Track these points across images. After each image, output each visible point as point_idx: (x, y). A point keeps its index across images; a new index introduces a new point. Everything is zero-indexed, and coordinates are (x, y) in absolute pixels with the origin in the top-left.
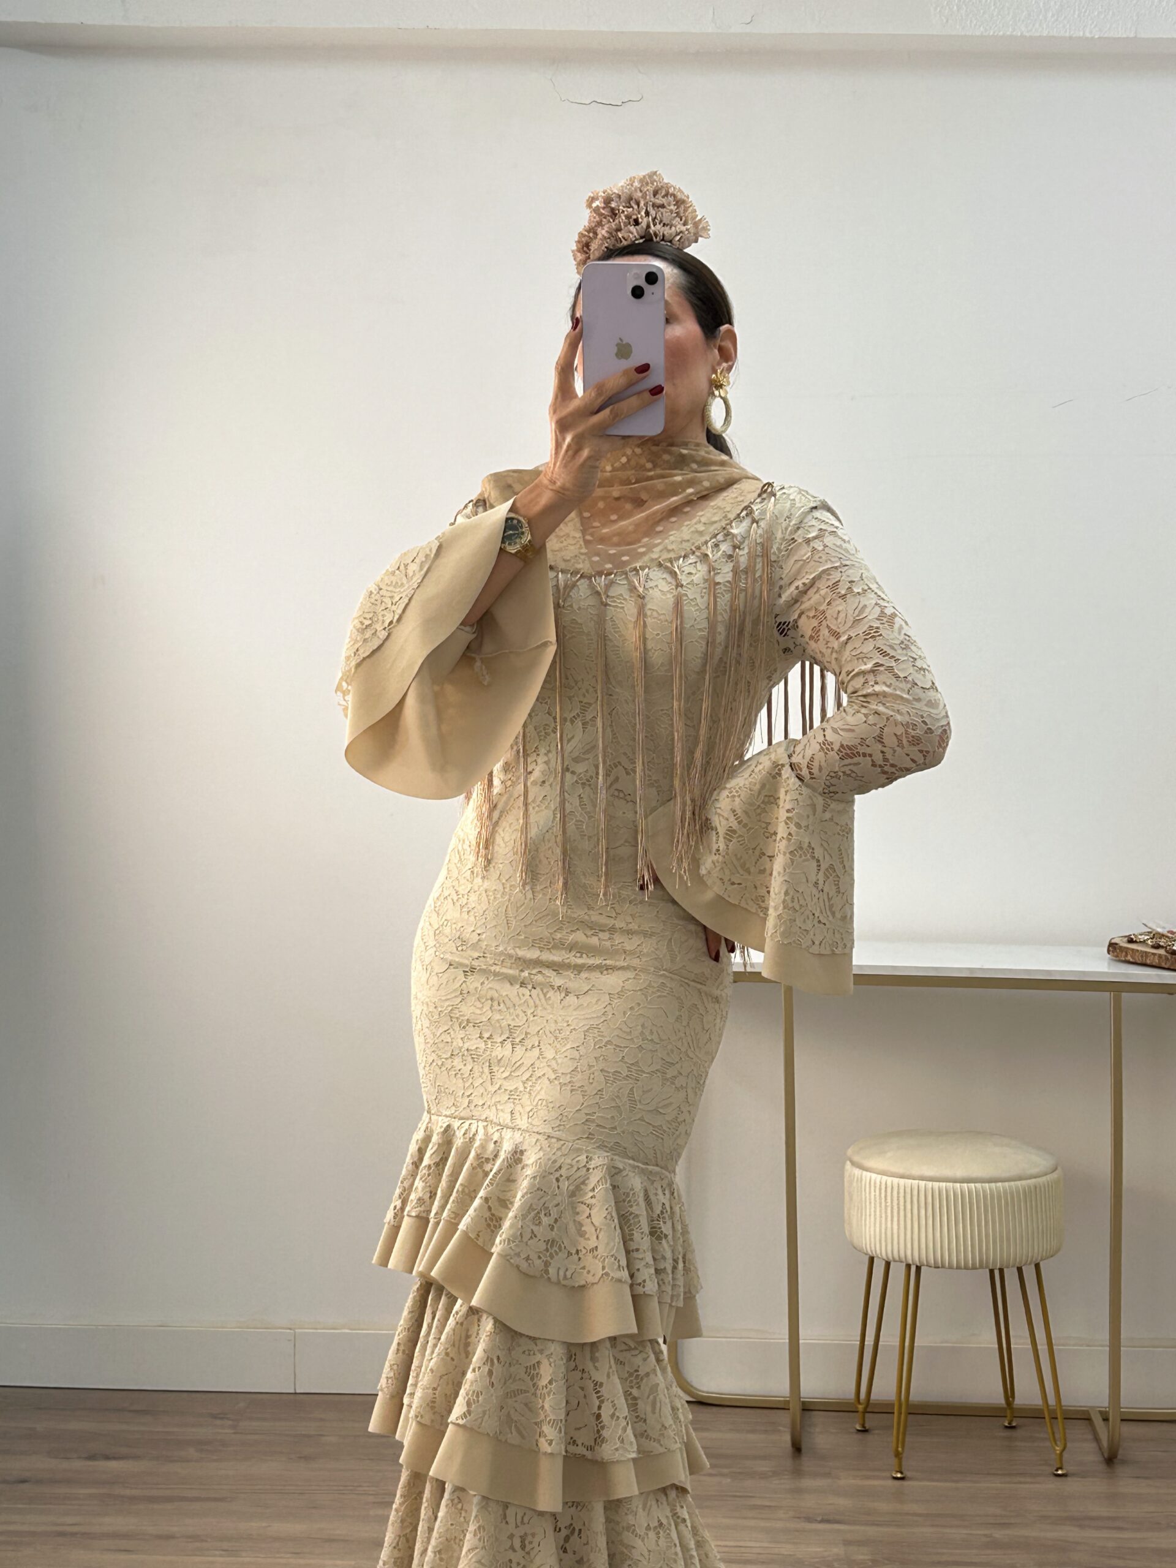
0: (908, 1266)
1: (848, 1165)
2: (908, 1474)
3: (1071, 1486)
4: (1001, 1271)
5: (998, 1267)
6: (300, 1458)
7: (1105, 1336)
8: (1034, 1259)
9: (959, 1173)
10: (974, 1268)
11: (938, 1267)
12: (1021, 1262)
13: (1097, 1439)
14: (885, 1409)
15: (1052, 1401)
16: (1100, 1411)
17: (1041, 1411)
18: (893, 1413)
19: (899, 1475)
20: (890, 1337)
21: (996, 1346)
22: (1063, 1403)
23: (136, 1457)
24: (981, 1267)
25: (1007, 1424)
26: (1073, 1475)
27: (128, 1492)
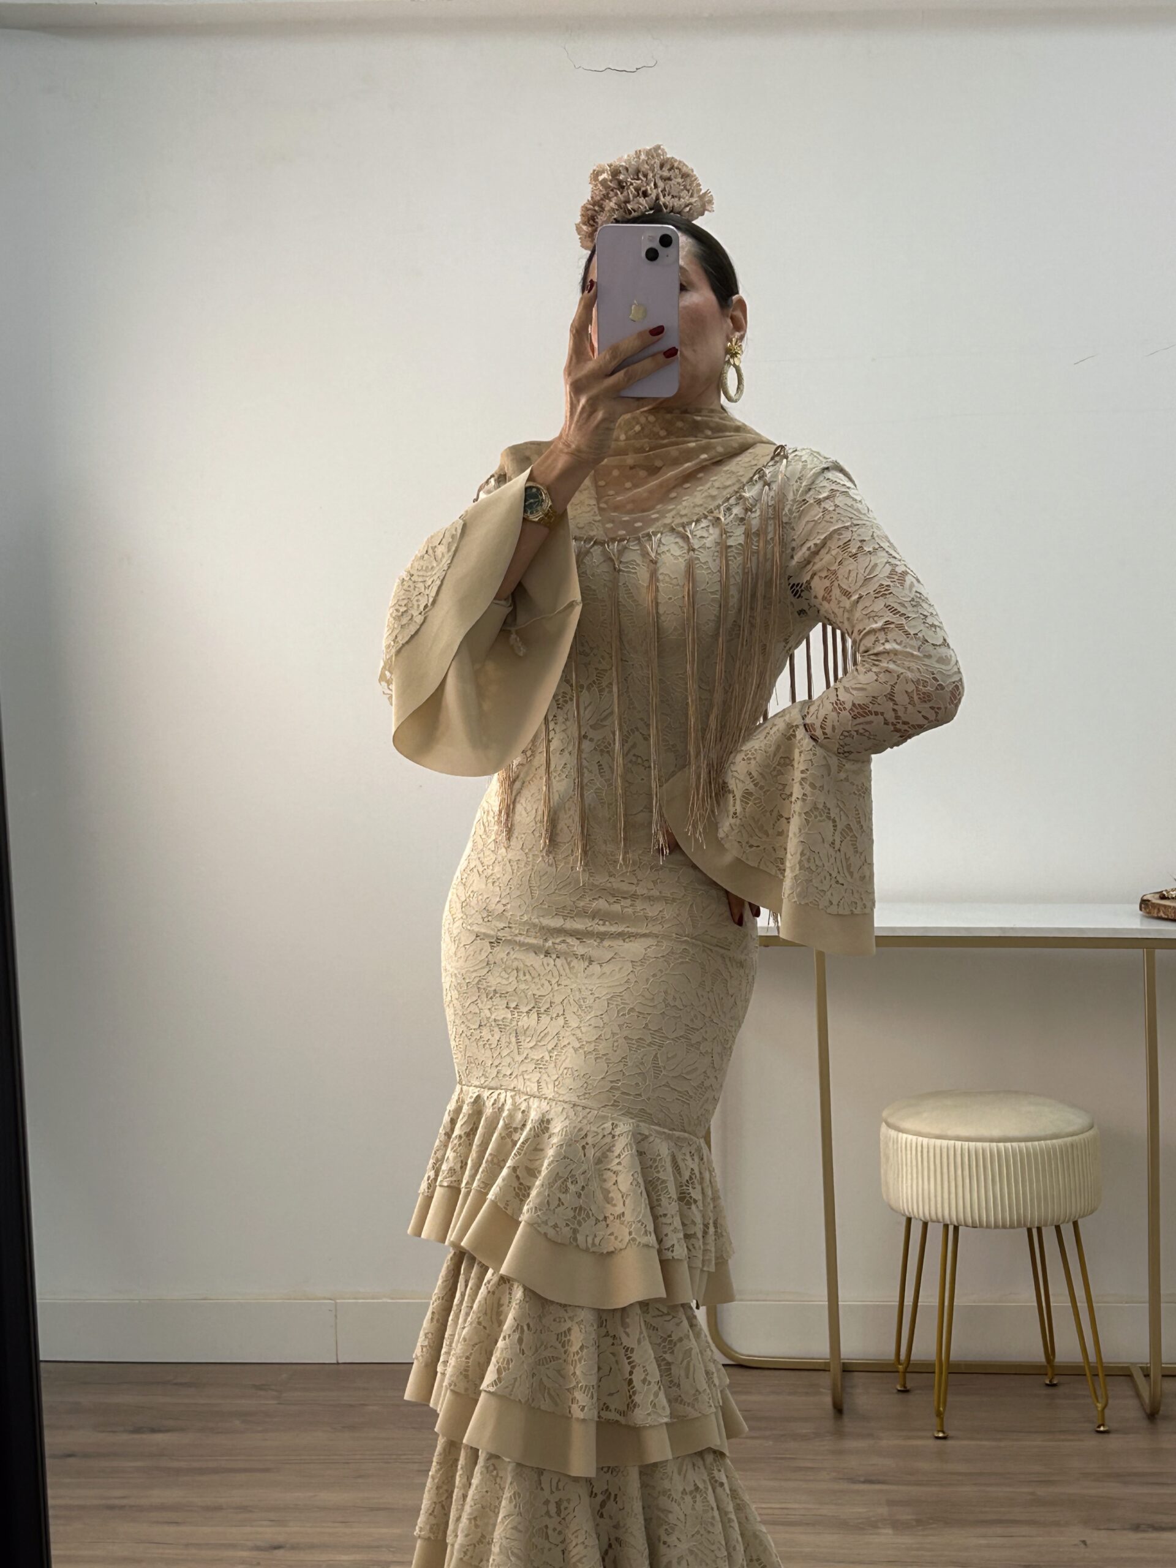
0: (946, 1226)
1: (884, 1128)
2: (950, 1433)
3: (1113, 1442)
4: (1039, 1230)
5: (1036, 1226)
6: (343, 1427)
7: (1145, 1294)
8: (1072, 1217)
9: (996, 1133)
10: (1012, 1227)
11: (976, 1227)
12: (1059, 1220)
13: (1138, 1395)
14: (925, 1369)
15: (1092, 1358)
16: (1141, 1367)
17: (1083, 1368)
18: (934, 1373)
19: (941, 1435)
20: (929, 1297)
21: (1035, 1304)
22: (1104, 1360)
23: (182, 1430)
24: (1019, 1225)
25: (1048, 1382)
26: (1117, 1431)
27: (176, 1464)
